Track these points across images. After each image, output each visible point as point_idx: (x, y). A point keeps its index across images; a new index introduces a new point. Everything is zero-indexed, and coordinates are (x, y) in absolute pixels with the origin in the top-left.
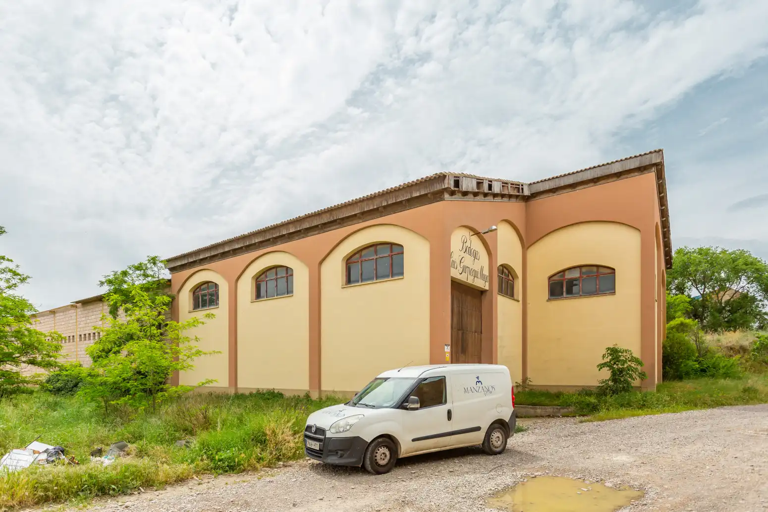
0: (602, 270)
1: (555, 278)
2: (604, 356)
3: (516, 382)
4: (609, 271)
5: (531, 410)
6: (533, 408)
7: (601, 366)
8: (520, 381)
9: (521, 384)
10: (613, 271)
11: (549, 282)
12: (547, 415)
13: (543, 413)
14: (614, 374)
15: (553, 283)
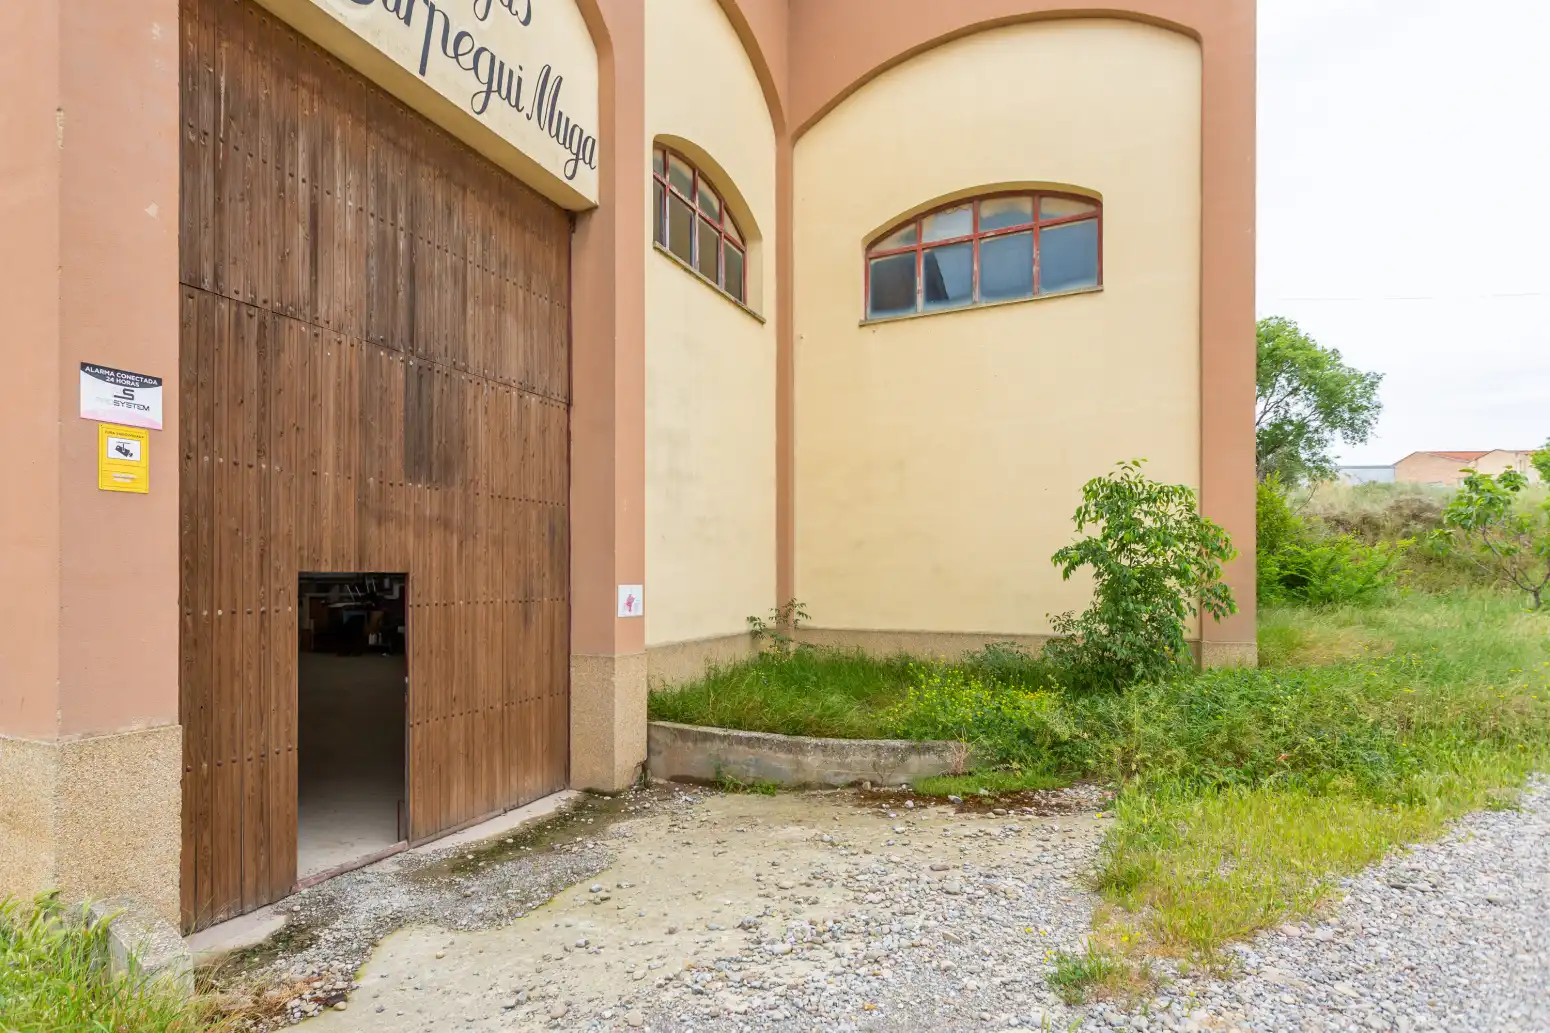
0: (1053, 209)
1: (890, 245)
2: (1081, 515)
3: (752, 619)
4: (1076, 209)
5: (782, 756)
6: (790, 749)
7: (1069, 560)
8: (766, 613)
9: (772, 624)
10: (1091, 209)
11: (868, 259)
12: (852, 779)
13: (830, 771)
14: (1116, 590)
15: (877, 264)
